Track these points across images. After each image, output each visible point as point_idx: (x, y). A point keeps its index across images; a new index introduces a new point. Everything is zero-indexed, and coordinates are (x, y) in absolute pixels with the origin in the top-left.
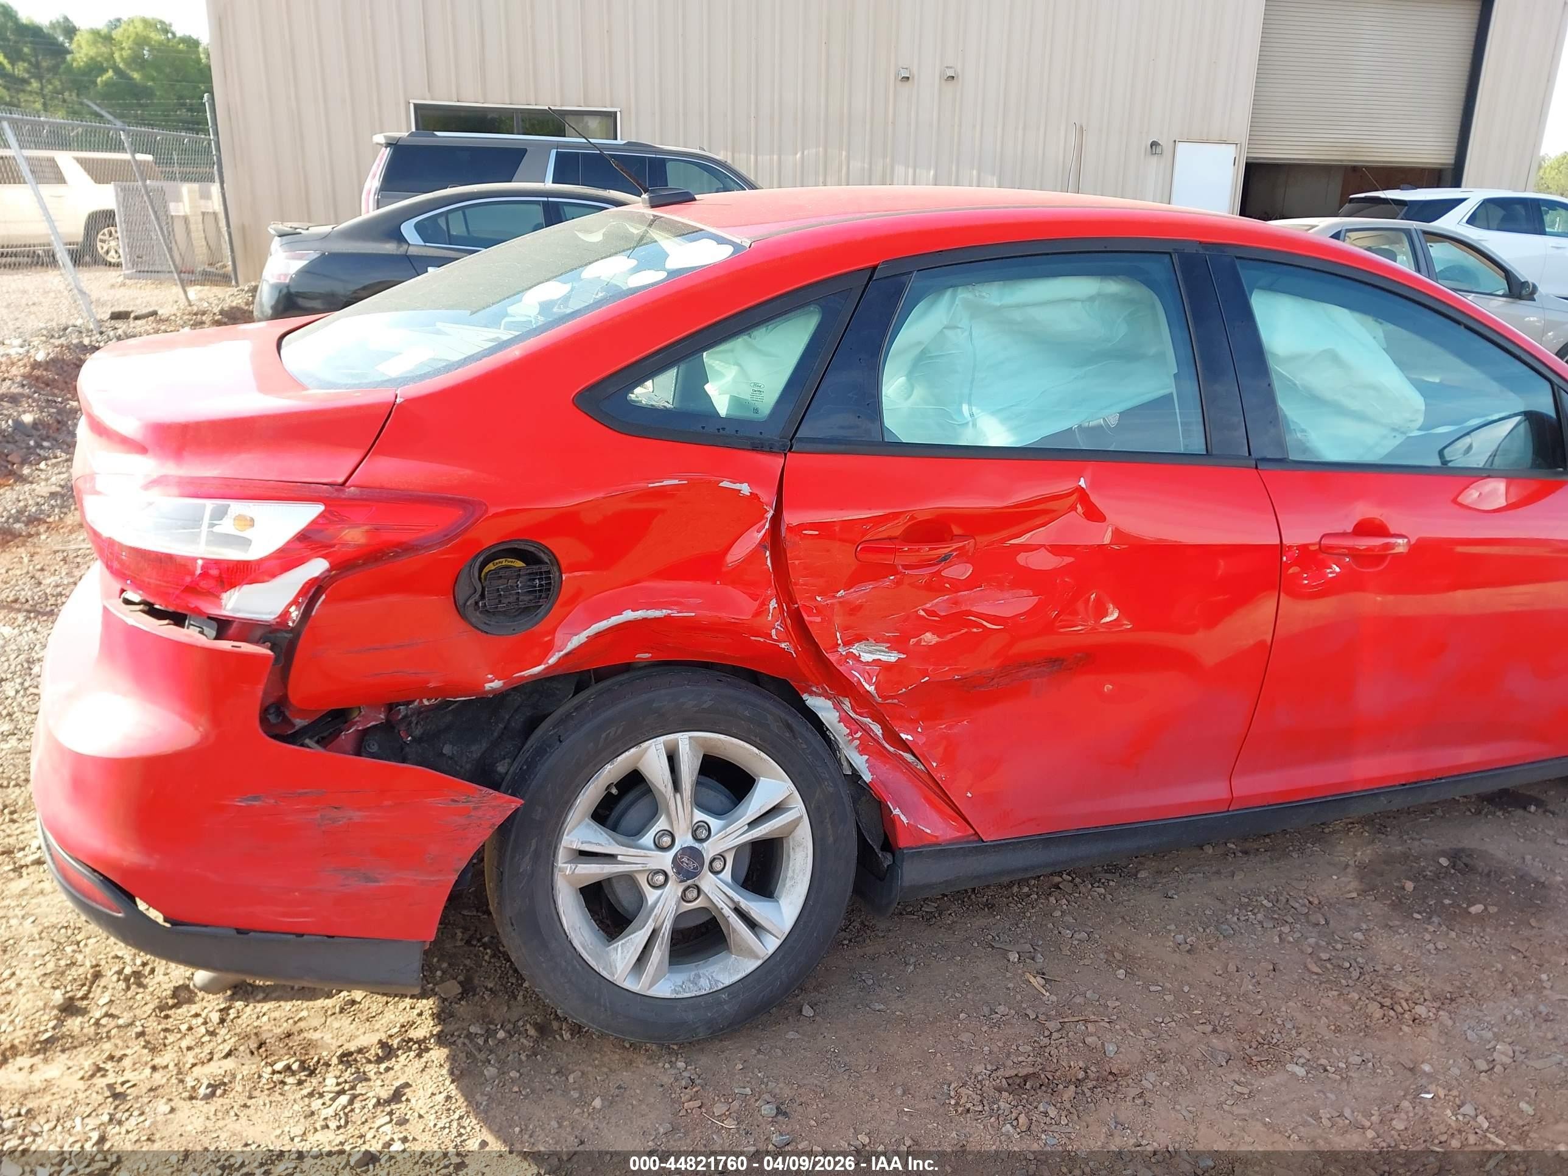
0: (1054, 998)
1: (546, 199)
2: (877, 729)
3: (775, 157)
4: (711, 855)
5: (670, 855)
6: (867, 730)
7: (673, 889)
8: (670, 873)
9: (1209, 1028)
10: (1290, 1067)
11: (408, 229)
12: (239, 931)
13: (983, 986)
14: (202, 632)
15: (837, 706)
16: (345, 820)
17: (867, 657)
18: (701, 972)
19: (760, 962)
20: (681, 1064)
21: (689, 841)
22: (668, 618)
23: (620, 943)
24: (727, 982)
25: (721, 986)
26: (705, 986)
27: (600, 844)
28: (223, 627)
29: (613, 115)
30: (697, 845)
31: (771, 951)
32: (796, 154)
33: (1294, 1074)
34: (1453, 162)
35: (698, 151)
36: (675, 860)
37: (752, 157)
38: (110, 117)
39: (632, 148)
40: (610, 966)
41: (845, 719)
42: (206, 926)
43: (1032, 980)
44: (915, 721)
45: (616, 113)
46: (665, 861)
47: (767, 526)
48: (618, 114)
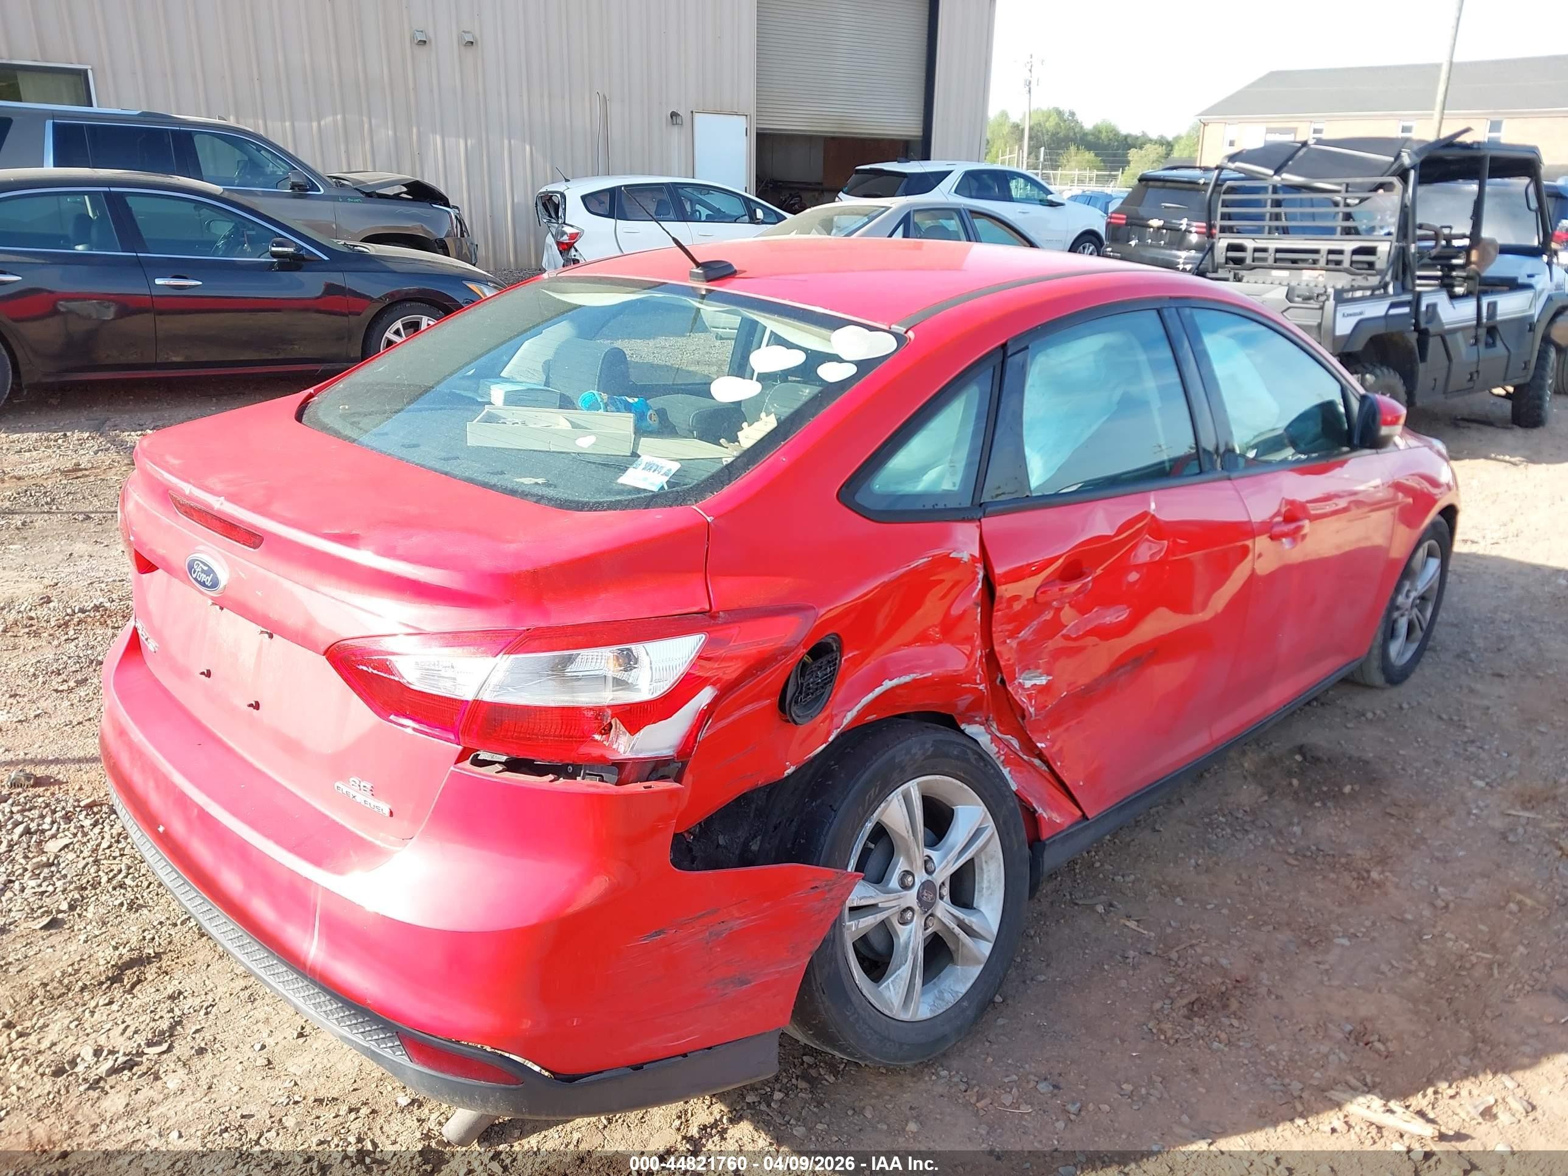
0: (1152, 934)
1: (107, 189)
2: (1015, 743)
4: (940, 882)
5: (914, 891)
6: (1008, 745)
7: (918, 921)
8: (916, 907)
9: (1271, 927)
10: (1337, 941)
12: (638, 1068)
13: (1097, 939)
14: (602, 780)
15: (988, 730)
16: (727, 932)
17: (1028, 684)
18: (942, 987)
19: (982, 967)
20: (944, 1073)
21: (925, 877)
22: (915, 680)
23: (890, 980)
24: (964, 991)
25: (961, 995)
26: (950, 999)
27: (871, 897)
28: (622, 770)
29: (83, 73)
30: (930, 878)
31: (987, 954)
33: (1342, 946)
34: (921, 134)
35: (217, 121)
36: (919, 897)
40: (888, 1004)
41: (995, 739)
42: (601, 1072)
43: (1128, 923)
44: (1045, 731)
45: (86, 71)
46: (911, 898)
47: (980, 586)
48: (90, 73)
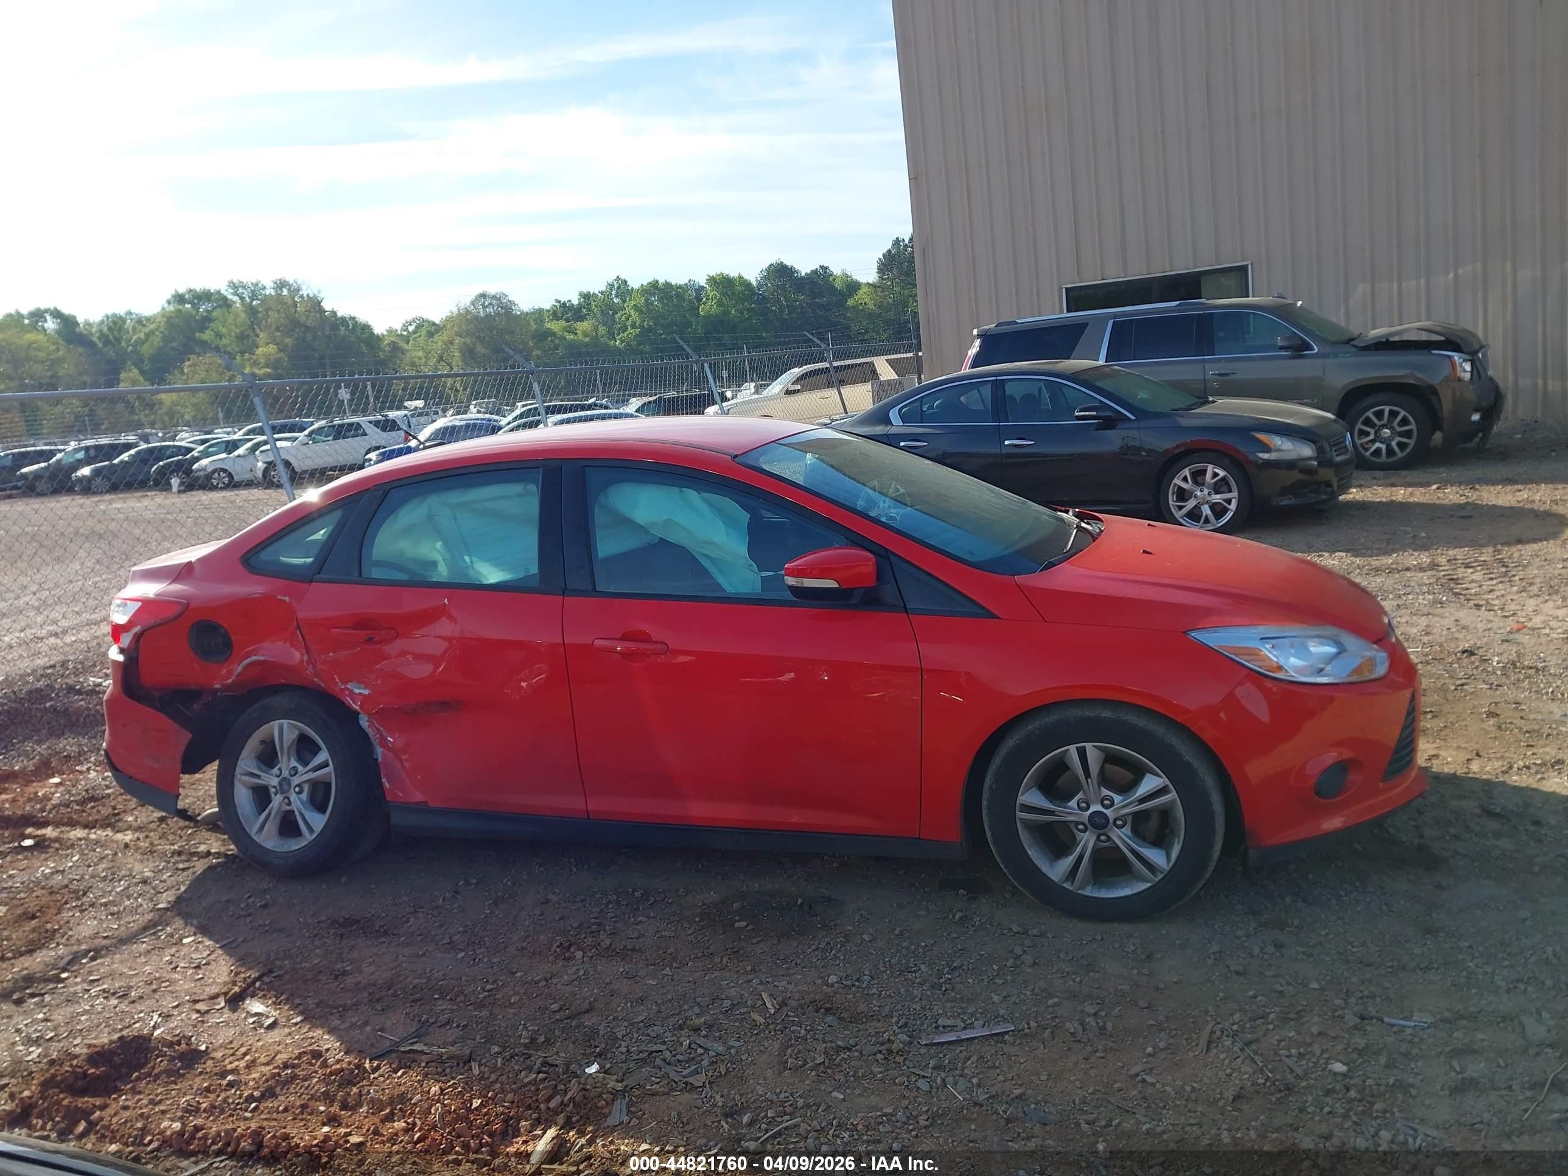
3: (1423, 281)
5: (279, 779)
7: (280, 797)
8: (278, 788)
11: (894, 416)
17: (357, 691)
18: (292, 841)
19: (307, 843)
21: (287, 775)
26: (285, 848)
29: (1244, 269)
31: (311, 838)
32: (1449, 274)
37: (1395, 285)
38: (818, 342)
39: (1184, 307)
41: (371, 726)
45: (1247, 266)
46: (276, 781)
48: (1250, 267)
